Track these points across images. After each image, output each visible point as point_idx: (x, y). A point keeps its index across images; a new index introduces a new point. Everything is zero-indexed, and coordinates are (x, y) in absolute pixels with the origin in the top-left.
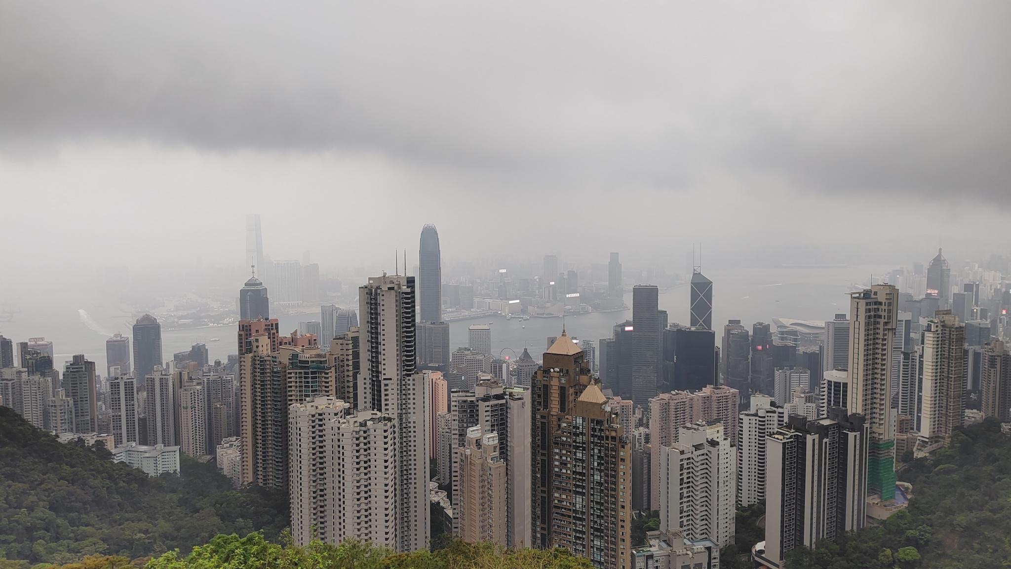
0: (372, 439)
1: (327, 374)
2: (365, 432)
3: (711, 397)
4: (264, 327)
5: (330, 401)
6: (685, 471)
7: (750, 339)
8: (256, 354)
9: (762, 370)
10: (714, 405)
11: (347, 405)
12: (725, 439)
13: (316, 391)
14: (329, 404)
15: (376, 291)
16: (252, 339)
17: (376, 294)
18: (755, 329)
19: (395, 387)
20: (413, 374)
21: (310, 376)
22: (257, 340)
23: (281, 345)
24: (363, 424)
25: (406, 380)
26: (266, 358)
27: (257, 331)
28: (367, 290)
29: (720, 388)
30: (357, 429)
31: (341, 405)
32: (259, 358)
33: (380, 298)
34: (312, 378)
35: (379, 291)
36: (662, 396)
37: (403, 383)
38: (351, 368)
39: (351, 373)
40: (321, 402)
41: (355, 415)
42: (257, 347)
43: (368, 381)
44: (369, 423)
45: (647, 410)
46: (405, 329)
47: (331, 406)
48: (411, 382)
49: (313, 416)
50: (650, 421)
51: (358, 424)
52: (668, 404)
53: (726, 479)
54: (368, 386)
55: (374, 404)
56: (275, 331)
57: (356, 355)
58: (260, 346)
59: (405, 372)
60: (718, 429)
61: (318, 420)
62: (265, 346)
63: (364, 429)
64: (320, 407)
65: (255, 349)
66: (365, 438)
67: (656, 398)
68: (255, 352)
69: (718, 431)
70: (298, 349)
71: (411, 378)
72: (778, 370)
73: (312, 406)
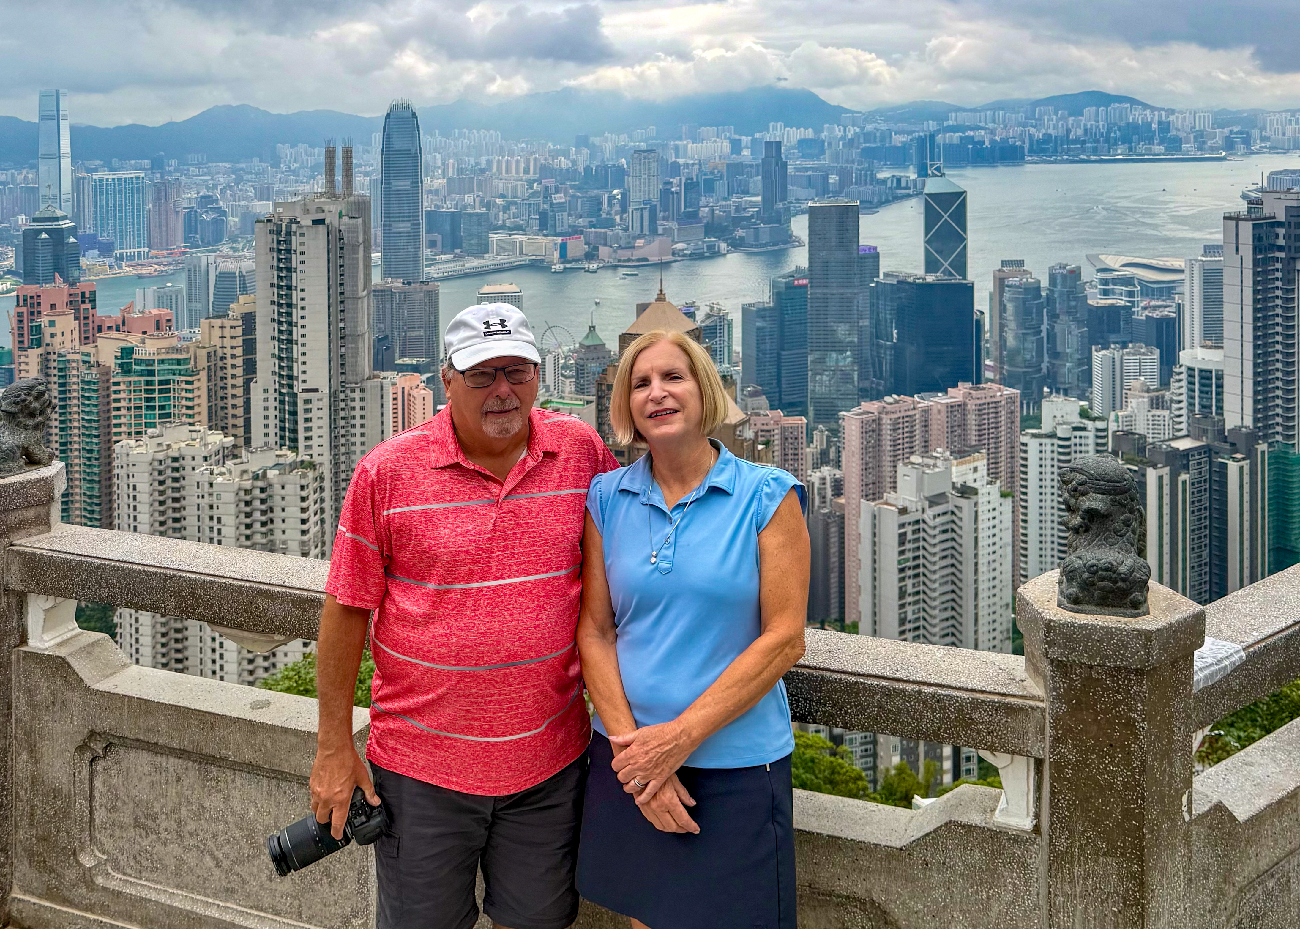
0: (277, 502)
1: (191, 383)
2: (263, 490)
3: (965, 404)
4: (66, 299)
5: (194, 435)
6: (909, 546)
7: (1044, 294)
8: (50, 349)
9: (1068, 351)
10: (972, 420)
11: (230, 440)
12: (990, 483)
13: (169, 415)
14: (194, 440)
15: (288, 226)
16: (44, 321)
17: (289, 232)
18: (1053, 279)
19: (325, 403)
21: (157, 387)
22: (51, 324)
23: (100, 330)
24: (260, 475)
25: (349, 389)
26: (69, 357)
27: (53, 306)
28: (271, 226)
29: (984, 389)
30: (248, 484)
31: (216, 439)
32: (55, 357)
33: (297, 240)
34: (161, 391)
35: (294, 226)
36: (866, 406)
37: (342, 396)
38: (239, 371)
39: (240, 382)
40: (177, 436)
41: (245, 459)
42: (53, 335)
43: (272, 395)
44: (272, 474)
45: (835, 432)
47: (197, 443)
48: (357, 395)
49: (161, 462)
50: (844, 454)
51: (249, 475)
52: (878, 421)
53: (992, 557)
54: (272, 404)
55: (282, 438)
56: (88, 306)
57: (250, 347)
58: (59, 334)
60: (976, 464)
61: (171, 469)
62: (67, 333)
63: (260, 484)
64: (175, 447)
65: (47, 339)
66: (263, 501)
67: (856, 410)
68: (48, 345)
69: (975, 470)
70: (133, 340)
72: (1096, 351)
73: (160, 444)
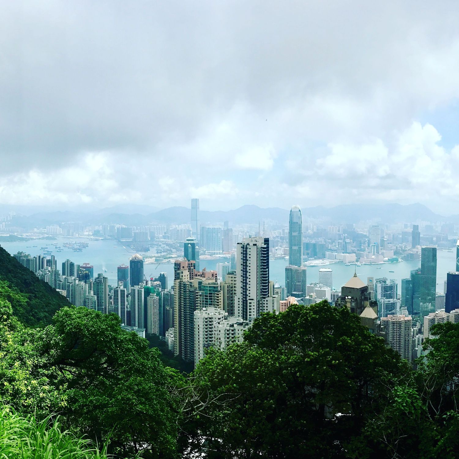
0: (237, 335)
1: (218, 294)
4: (187, 265)
5: (216, 311)
8: (181, 280)
11: (227, 314)
13: (211, 304)
14: (216, 313)
15: (246, 246)
16: (180, 271)
17: (246, 248)
19: (255, 304)
20: (266, 297)
21: (208, 295)
22: (182, 273)
23: (196, 276)
24: (232, 326)
25: (263, 301)
26: (187, 283)
27: (183, 267)
28: (241, 245)
30: (228, 328)
31: (223, 313)
32: (183, 283)
33: (248, 250)
34: (210, 296)
35: (248, 246)
37: (261, 302)
40: (212, 311)
41: (228, 320)
42: (182, 276)
43: (241, 300)
44: (235, 325)
46: (262, 270)
47: (217, 314)
48: (265, 302)
49: (206, 319)
51: (229, 325)
54: (241, 303)
55: (243, 314)
56: (193, 268)
58: (184, 276)
59: (262, 296)
61: (209, 321)
62: (186, 276)
63: (232, 328)
64: (210, 314)
65: (181, 277)
66: (232, 334)
68: (181, 279)
70: (203, 280)
71: (265, 300)
73: (206, 313)
